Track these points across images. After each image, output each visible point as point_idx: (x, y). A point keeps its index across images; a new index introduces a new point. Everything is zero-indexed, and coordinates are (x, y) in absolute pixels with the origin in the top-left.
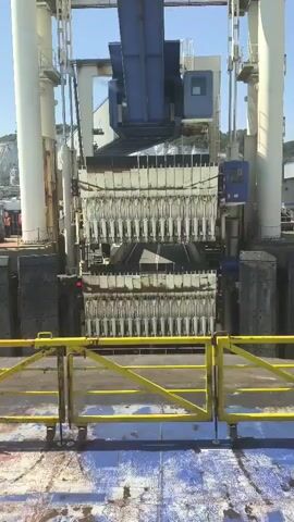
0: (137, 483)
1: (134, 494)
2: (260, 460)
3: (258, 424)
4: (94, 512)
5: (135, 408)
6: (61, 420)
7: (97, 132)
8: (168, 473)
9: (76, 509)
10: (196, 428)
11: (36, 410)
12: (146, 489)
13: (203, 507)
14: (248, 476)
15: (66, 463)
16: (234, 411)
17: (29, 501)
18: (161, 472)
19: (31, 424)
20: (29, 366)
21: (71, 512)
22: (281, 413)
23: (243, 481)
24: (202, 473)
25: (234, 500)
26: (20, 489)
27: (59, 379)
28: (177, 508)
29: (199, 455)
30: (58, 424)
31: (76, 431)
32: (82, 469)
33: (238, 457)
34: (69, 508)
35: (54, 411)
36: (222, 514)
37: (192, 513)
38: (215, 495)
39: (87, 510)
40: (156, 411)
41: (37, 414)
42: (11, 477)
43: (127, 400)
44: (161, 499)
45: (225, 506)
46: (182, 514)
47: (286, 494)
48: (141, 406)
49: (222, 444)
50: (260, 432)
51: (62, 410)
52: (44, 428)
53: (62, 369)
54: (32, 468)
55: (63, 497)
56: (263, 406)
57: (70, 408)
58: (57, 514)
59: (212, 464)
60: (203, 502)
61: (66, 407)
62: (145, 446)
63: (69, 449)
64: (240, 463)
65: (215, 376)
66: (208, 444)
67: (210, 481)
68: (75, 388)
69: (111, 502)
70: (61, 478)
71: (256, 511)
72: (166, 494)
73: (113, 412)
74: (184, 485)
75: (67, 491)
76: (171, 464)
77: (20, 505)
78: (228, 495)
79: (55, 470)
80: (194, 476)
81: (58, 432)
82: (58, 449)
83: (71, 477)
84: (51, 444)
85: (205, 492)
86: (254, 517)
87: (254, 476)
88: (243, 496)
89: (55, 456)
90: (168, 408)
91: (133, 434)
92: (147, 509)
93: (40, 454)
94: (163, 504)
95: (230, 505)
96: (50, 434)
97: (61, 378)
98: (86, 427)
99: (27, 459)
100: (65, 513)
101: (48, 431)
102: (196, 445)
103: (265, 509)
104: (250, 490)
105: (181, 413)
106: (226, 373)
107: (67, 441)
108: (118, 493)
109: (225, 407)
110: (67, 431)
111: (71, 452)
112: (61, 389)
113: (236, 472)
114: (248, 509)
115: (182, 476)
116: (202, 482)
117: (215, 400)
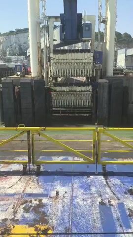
0: (61, 190)
1: (61, 194)
2: (115, 181)
3: (115, 165)
4: (43, 201)
5: (61, 158)
6: (29, 162)
7: (54, 40)
8: (75, 186)
9: (35, 200)
10: (88, 167)
11: (18, 158)
12: (66, 192)
13: (90, 200)
14: (110, 188)
15: (31, 180)
16: (104, 160)
17: (15, 196)
18: (73, 185)
19: (16, 164)
20: (15, 140)
21: (33, 201)
22: (126, 161)
23: (108, 190)
24: (90, 186)
25: (103, 197)
26: (11, 191)
27: (28, 145)
28: (79, 200)
29: (89, 178)
30: (28, 164)
31: (36, 167)
32: (38, 183)
33: (106, 179)
34: (33, 200)
35: (26, 159)
36: (98, 203)
37: (85, 203)
38: (95, 195)
39: (40, 201)
40: (71, 159)
41: (19, 160)
42: (7, 186)
43: (58, 154)
44: (72, 196)
45: (100, 200)
46: (81, 203)
47: (126, 196)
48: (64, 157)
49: (99, 174)
50: (116, 169)
51: (29, 158)
52: (22, 166)
53: (30, 141)
54: (17, 183)
55: (30, 195)
56: (118, 158)
57: (33, 157)
58: (28, 202)
59: (94, 182)
60: (91, 198)
61: (31, 157)
62: (66, 174)
63: (33, 175)
64: (107, 182)
65: (97, 145)
66: (93, 174)
67: (93, 189)
68: (35, 149)
69: (50, 197)
70: (29, 187)
71: (113, 202)
72: (74, 195)
73: (52, 159)
74: (82, 191)
75: (32, 192)
76: (77, 182)
77: (11, 198)
78: (101, 196)
79: (26, 184)
80: (87, 187)
81: (28, 167)
82: (28, 175)
83: (33, 186)
84: (25, 173)
85: (91, 194)
86: (112, 205)
87: (113, 188)
88: (107, 196)
89: (27, 178)
90: (76, 158)
91: (61, 169)
92: (66, 201)
93: (20, 177)
94: (73, 198)
95: (102, 200)
96: (25, 168)
97: (29, 145)
98: (40, 166)
99: (14, 179)
100: (31, 202)
101: (24, 167)
102: (88, 174)
103: (117, 201)
104: (111, 194)
105: (82, 160)
106: (102, 143)
107: (32, 171)
108: (53, 194)
109: (101, 158)
110: (32, 167)
111: (34, 176)
112: (29, 149)
113: (105, 186)
114: (109, 202)
115: (82, 187)
116: (90, 190)
117: (97, 155)
